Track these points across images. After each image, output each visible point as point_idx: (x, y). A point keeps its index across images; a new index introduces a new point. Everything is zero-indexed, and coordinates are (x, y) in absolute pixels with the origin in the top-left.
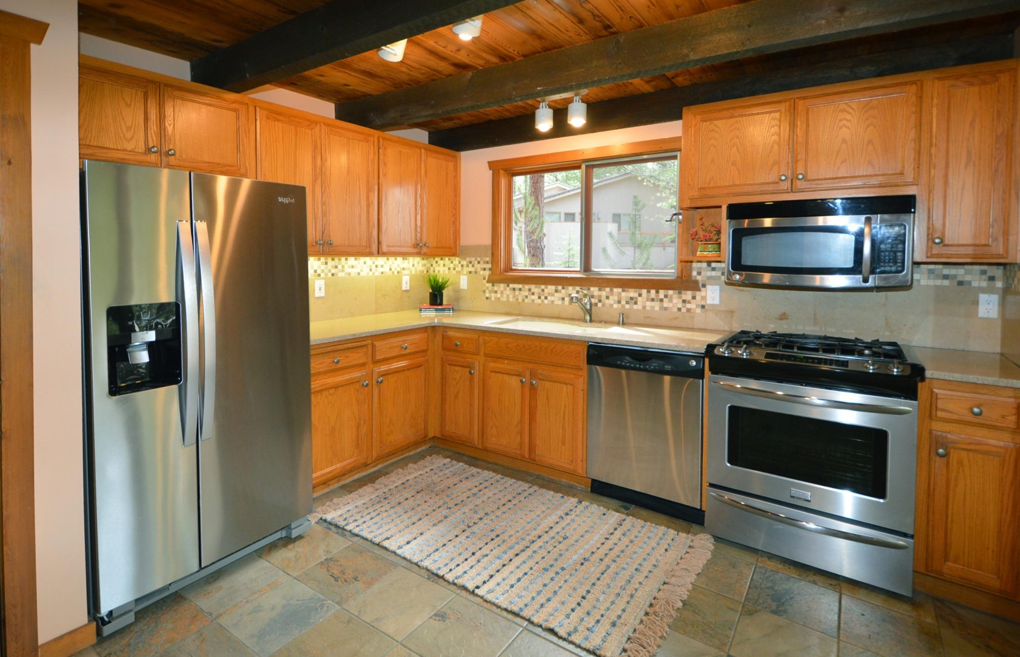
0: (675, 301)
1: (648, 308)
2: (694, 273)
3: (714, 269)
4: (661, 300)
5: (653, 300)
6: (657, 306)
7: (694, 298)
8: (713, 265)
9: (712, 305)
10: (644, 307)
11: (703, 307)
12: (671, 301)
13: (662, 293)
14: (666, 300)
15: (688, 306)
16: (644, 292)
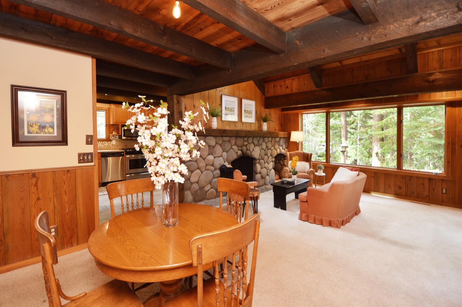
0: (107, 144)
1: (101, 146)
2: (110, 138)
3: (114, 137)
4: (104, 144)
5: (102, 144)
6: (103, 145)
7: (110, 143)
8: (114, 136)
9: (114, 144)
10: (100, 146)
11: (112, 145)
12: (106, 144)
13: (104, 142)
14: (105, 144)
15: (109, 145)
16: (100, 142)
